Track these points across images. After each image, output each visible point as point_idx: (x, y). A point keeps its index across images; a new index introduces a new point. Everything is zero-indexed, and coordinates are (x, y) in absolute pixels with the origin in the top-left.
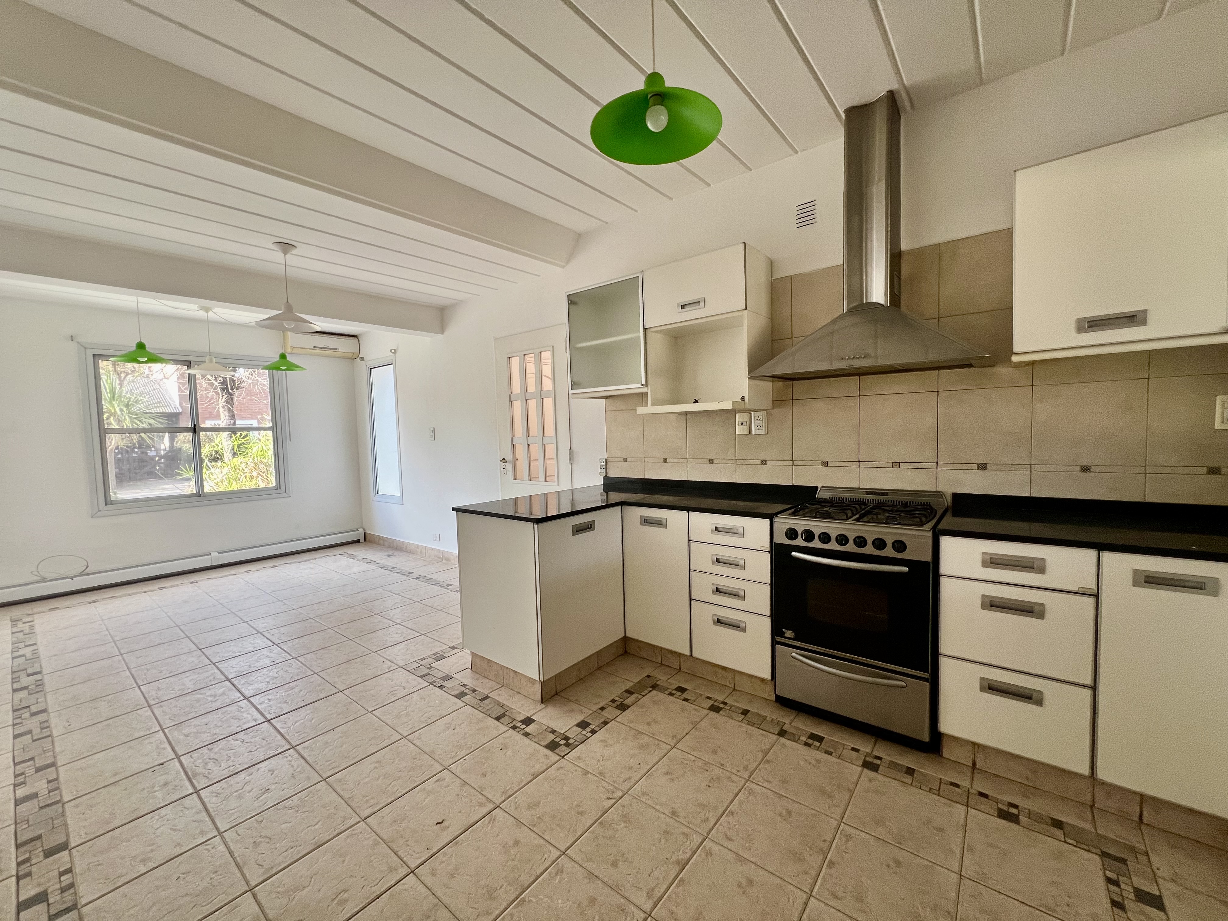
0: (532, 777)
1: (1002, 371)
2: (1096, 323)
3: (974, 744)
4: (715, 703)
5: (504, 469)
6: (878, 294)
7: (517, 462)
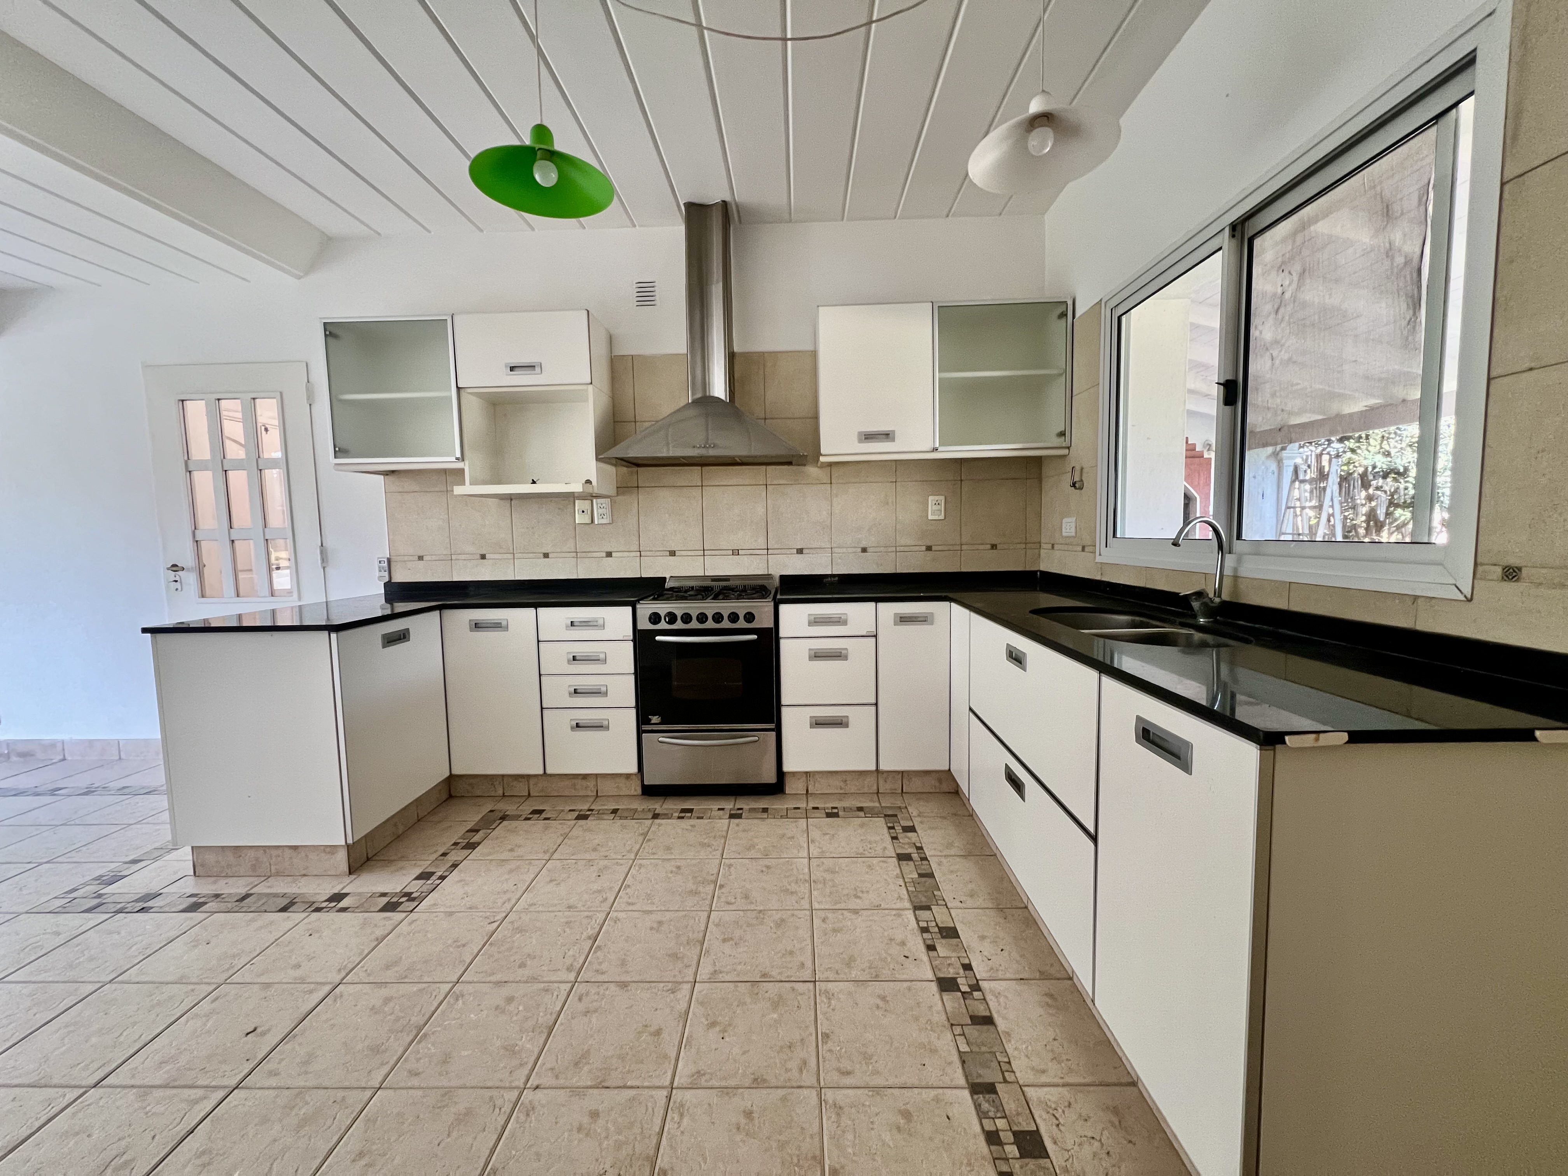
0: (376, 943)
1: (812, 470)
2: (869, 437)
3: (807, 773)
4: (581, 813)
5: (176, 581)
6: (719, 389)
7: (205, 569)
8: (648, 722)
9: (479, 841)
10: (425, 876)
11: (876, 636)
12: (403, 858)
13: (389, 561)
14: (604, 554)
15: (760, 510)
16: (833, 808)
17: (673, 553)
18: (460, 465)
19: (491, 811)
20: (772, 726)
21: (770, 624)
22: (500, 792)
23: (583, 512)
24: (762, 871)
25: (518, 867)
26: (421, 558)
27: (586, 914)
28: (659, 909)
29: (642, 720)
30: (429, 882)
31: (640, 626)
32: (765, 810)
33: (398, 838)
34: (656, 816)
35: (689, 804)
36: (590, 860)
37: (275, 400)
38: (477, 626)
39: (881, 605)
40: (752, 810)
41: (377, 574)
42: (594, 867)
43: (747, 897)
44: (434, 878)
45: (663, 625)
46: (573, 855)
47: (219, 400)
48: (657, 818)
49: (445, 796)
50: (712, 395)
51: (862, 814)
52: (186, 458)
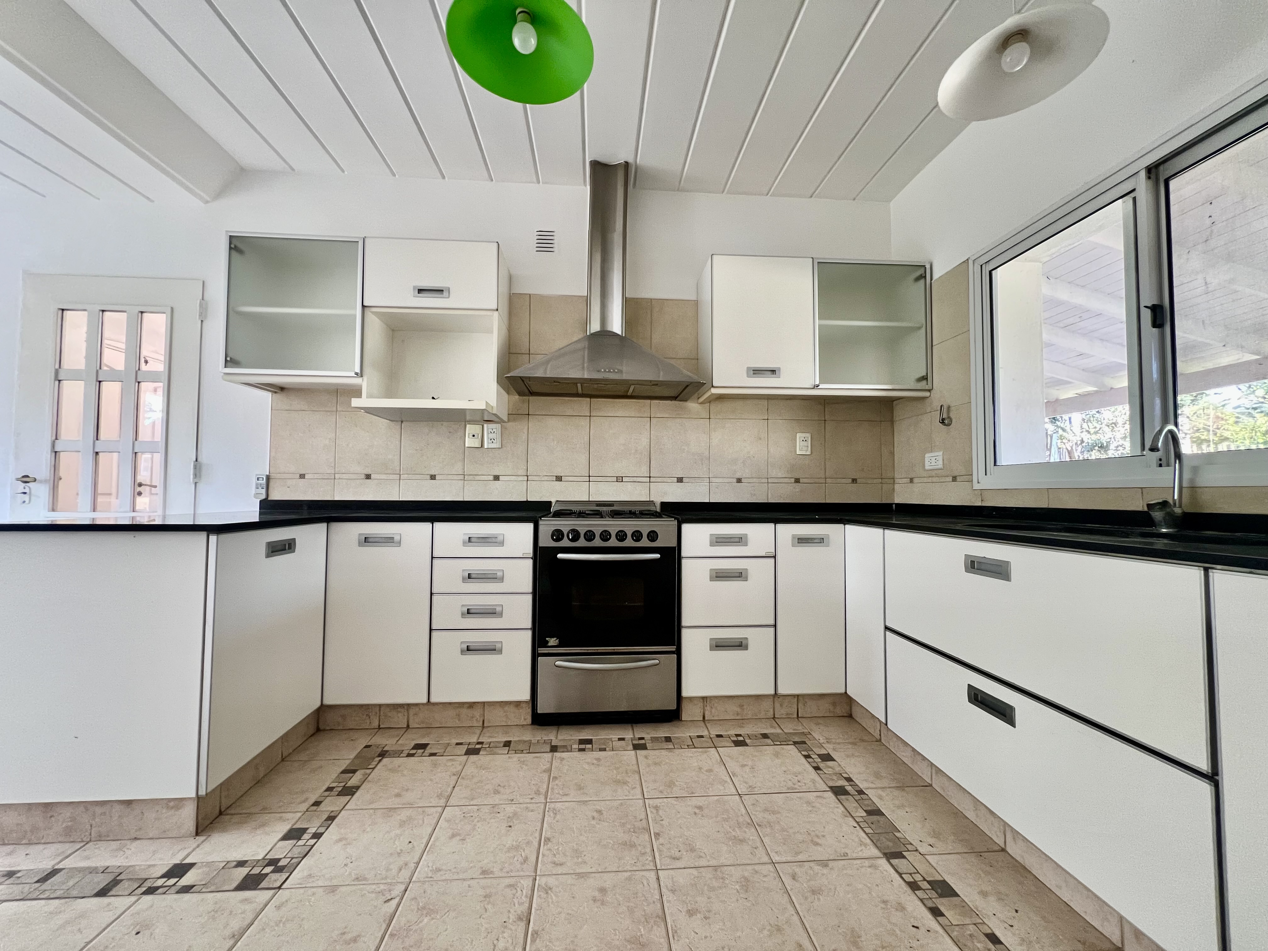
2: (757, 372)
3: (704, 699)
4: (470, 747)
5: (25, 493)
6: (616, 326)
7: (60, 482)
8: (545, 644)
9: (358, 784)
10: (294, 834)
11: (775, 557)
12: (265, 810)
13: (268, 478)
14: (491, 478)
15: (645, 441)
16: (737, 735)
17: (559, 479)
18: (358, 381)
19: (366, 747)
20: (673, 648)
21: (674, 544)
22: (375, 724)
23: (474, 436)
24: (695, 813)
25: (410, 818)
26: (302, 476)
27: (507, 881)
28: (594, 870)
29: (538, 642)
30: (301, 843)
31: (541, 544)
32: (668, 739)
33: (259, 783)
34: (554, 749)
35: (586, 733)
36: (494, 806)
37: (165, 315)
38: (367, 540)
39: (780, 527)
40: (654, 740)
41: (253, 490)
42: (502, 814)
43: (692, 850)
44: (306, 836)
45: (565, 543)
46: (472, 799)
47: (103, 311)
48: (556, 751)
49: (312, 730)
50: (609, 329)
51: (769, 741)
52: (57, 366)
